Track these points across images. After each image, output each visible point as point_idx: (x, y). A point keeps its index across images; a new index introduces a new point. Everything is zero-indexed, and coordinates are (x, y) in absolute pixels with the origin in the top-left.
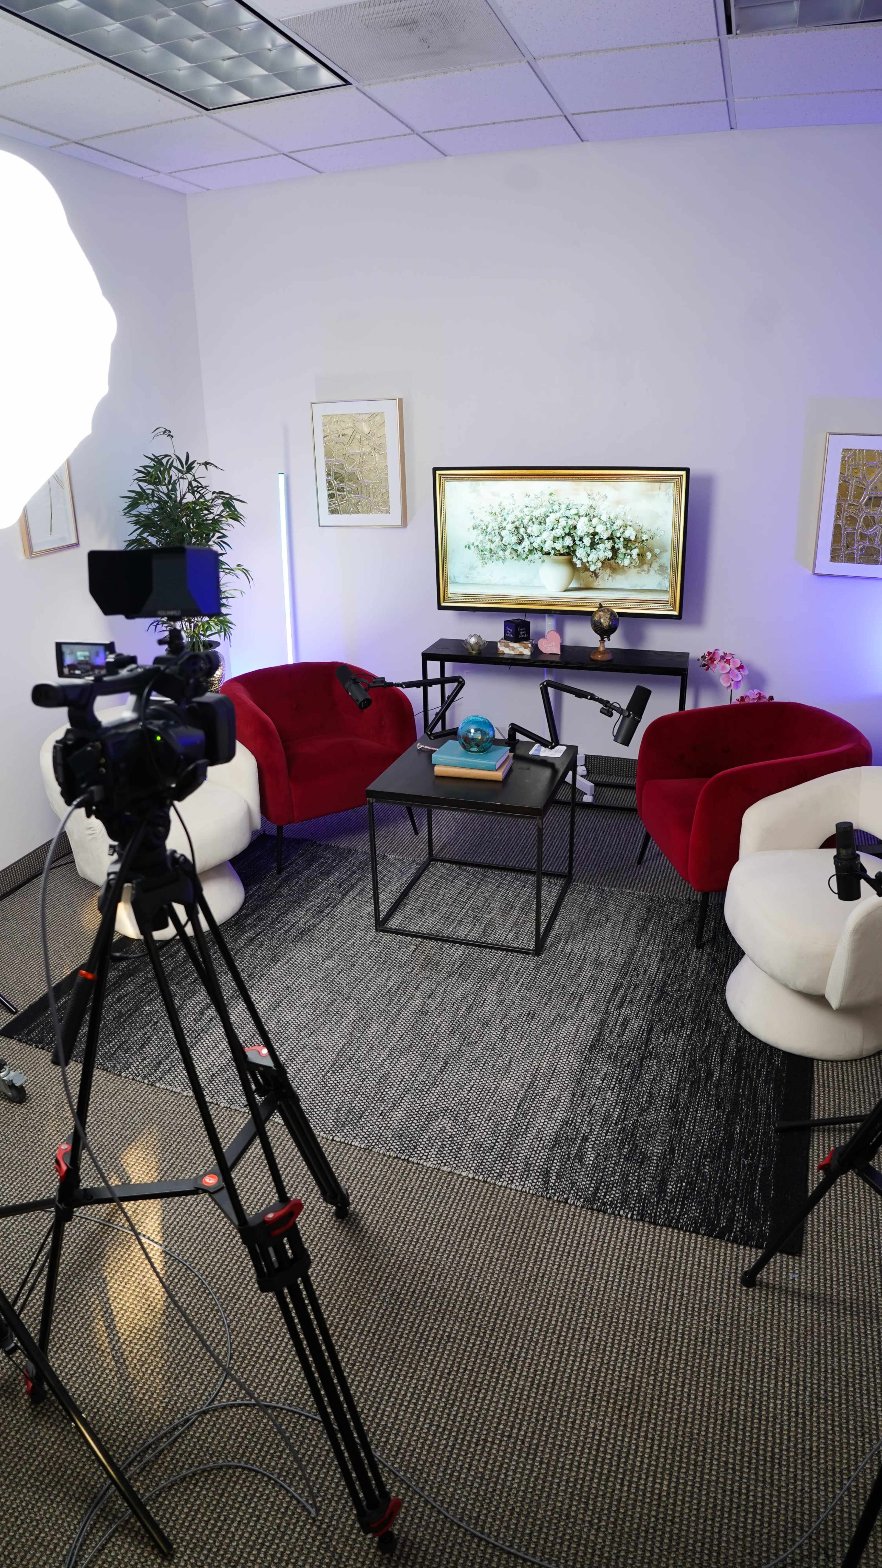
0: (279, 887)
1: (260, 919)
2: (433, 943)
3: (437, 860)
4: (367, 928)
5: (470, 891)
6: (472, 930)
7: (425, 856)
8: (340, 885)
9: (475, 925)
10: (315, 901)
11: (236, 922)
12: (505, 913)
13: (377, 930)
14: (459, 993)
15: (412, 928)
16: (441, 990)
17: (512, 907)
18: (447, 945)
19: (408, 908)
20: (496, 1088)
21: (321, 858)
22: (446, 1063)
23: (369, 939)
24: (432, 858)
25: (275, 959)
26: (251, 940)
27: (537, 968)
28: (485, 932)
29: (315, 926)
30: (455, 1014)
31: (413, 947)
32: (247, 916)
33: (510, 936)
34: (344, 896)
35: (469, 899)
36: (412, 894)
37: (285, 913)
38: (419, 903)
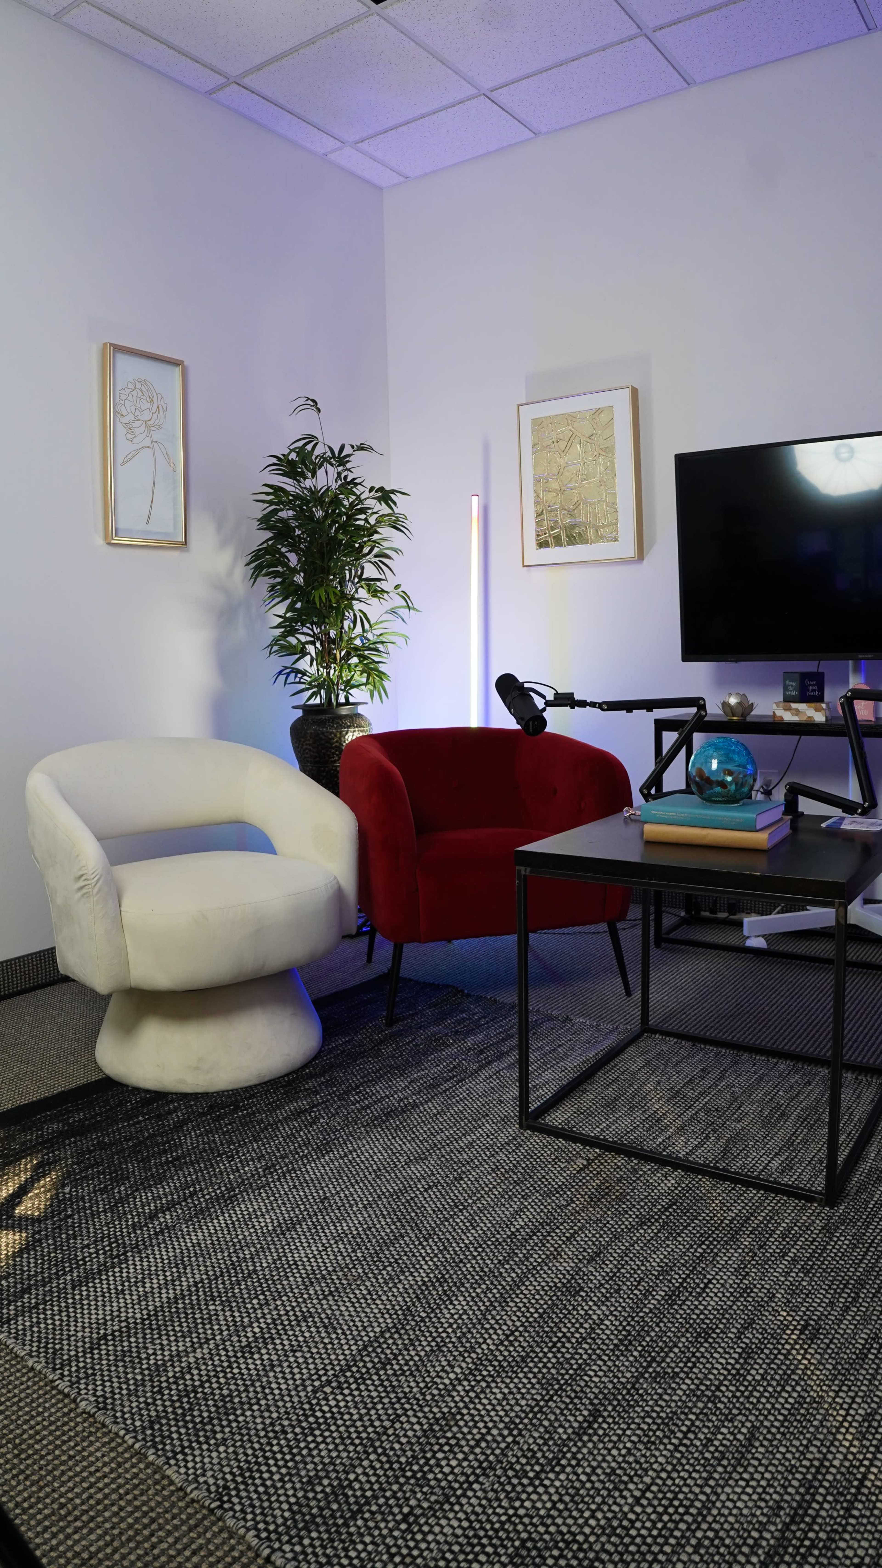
0: (381, 1042)
1: (329, 1084)
2: (620, 1160)
3: (654, 1031)
4: (505, 1120)
5: (707, 1082)
6: (700, 1145)
7: (635, 1025)
8: (481, 1052)
9: (707, 1137)
10: (431, 1069)
11: (289, 1083)
12: (767, 1123)
13: (521, 1127)
14: (655, 1260)
15: (587, 1130)
16: (618, 1249)
17: (783, 1114)
18: (646, 1167)
19: (588, 1098)
20: (708, 1505)
21: (462, 1012)
22: (595, 1414)
23: (503, 1138)
24: (646, 1028)
25: (324, 1148)
26: (299, 1113)
27: (828, 1230)
28: (725, 1151)
29: (415, 1106)
30: (639, 1305)
31: (581, 1162)
32: (311, 1076)
33: (775, 1164)
34: (482, 1067)
35: (701, 1094)
36: (601, 1078)
37: (374, 1082)
38: (610, 1092)
